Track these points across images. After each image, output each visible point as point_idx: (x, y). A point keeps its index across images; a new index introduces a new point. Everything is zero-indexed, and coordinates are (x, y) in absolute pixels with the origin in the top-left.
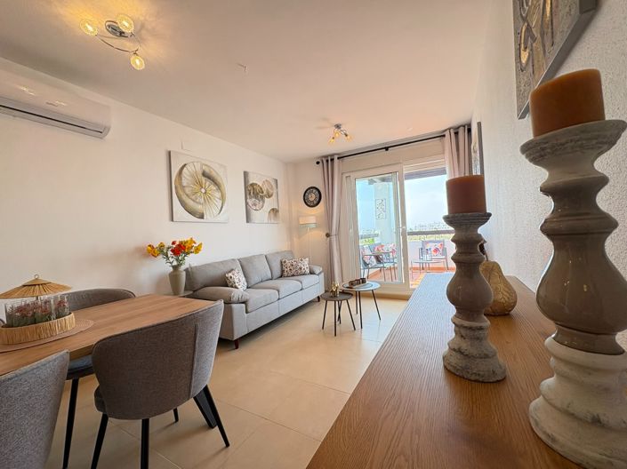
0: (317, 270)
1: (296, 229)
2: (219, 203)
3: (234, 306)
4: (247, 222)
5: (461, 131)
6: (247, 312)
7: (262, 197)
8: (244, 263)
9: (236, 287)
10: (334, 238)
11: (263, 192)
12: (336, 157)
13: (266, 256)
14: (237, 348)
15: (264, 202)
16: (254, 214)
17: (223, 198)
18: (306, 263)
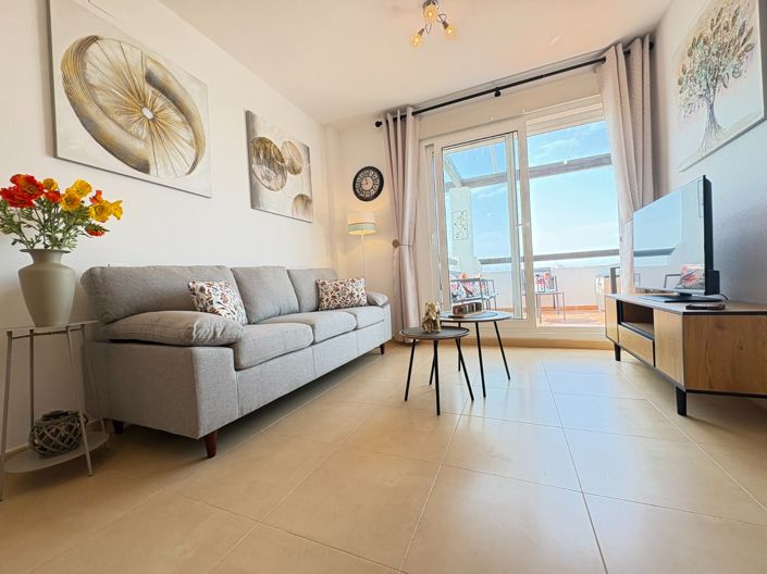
0: (381, 299)
1: (340, 235)
2: (190, 153)
3: (199, 351)
4: (253, 206)
5: (636, 50)
6: (238, 368)
7: (282, 169)
8: (244, 277)
9: (214, 312)
10: (406, 250)
11: (283, 161)
12: (410, 111)
13: (288, 271)
14: (211, 454)
15: (285, 178)
16: (266, 195)
17: (198, 143)
18: (362, 286)
